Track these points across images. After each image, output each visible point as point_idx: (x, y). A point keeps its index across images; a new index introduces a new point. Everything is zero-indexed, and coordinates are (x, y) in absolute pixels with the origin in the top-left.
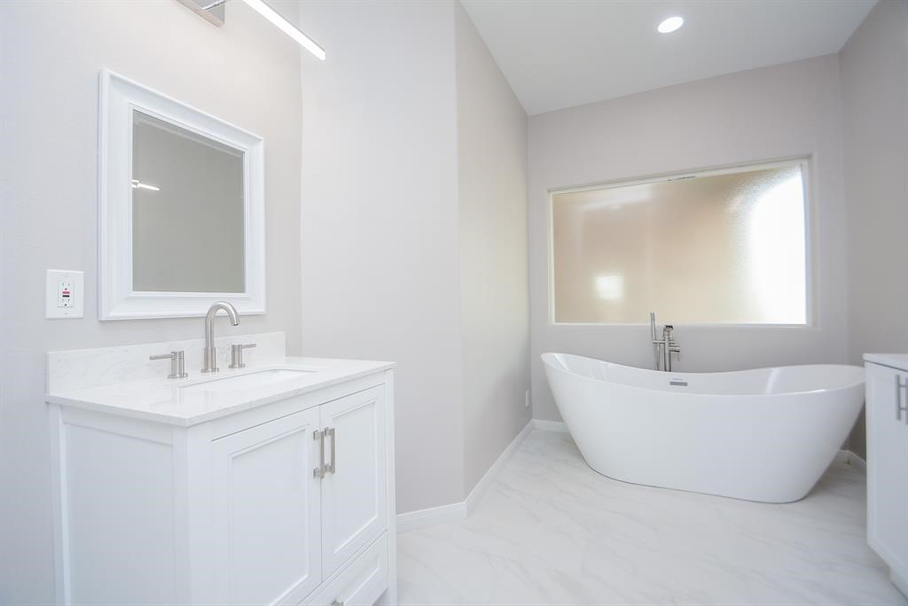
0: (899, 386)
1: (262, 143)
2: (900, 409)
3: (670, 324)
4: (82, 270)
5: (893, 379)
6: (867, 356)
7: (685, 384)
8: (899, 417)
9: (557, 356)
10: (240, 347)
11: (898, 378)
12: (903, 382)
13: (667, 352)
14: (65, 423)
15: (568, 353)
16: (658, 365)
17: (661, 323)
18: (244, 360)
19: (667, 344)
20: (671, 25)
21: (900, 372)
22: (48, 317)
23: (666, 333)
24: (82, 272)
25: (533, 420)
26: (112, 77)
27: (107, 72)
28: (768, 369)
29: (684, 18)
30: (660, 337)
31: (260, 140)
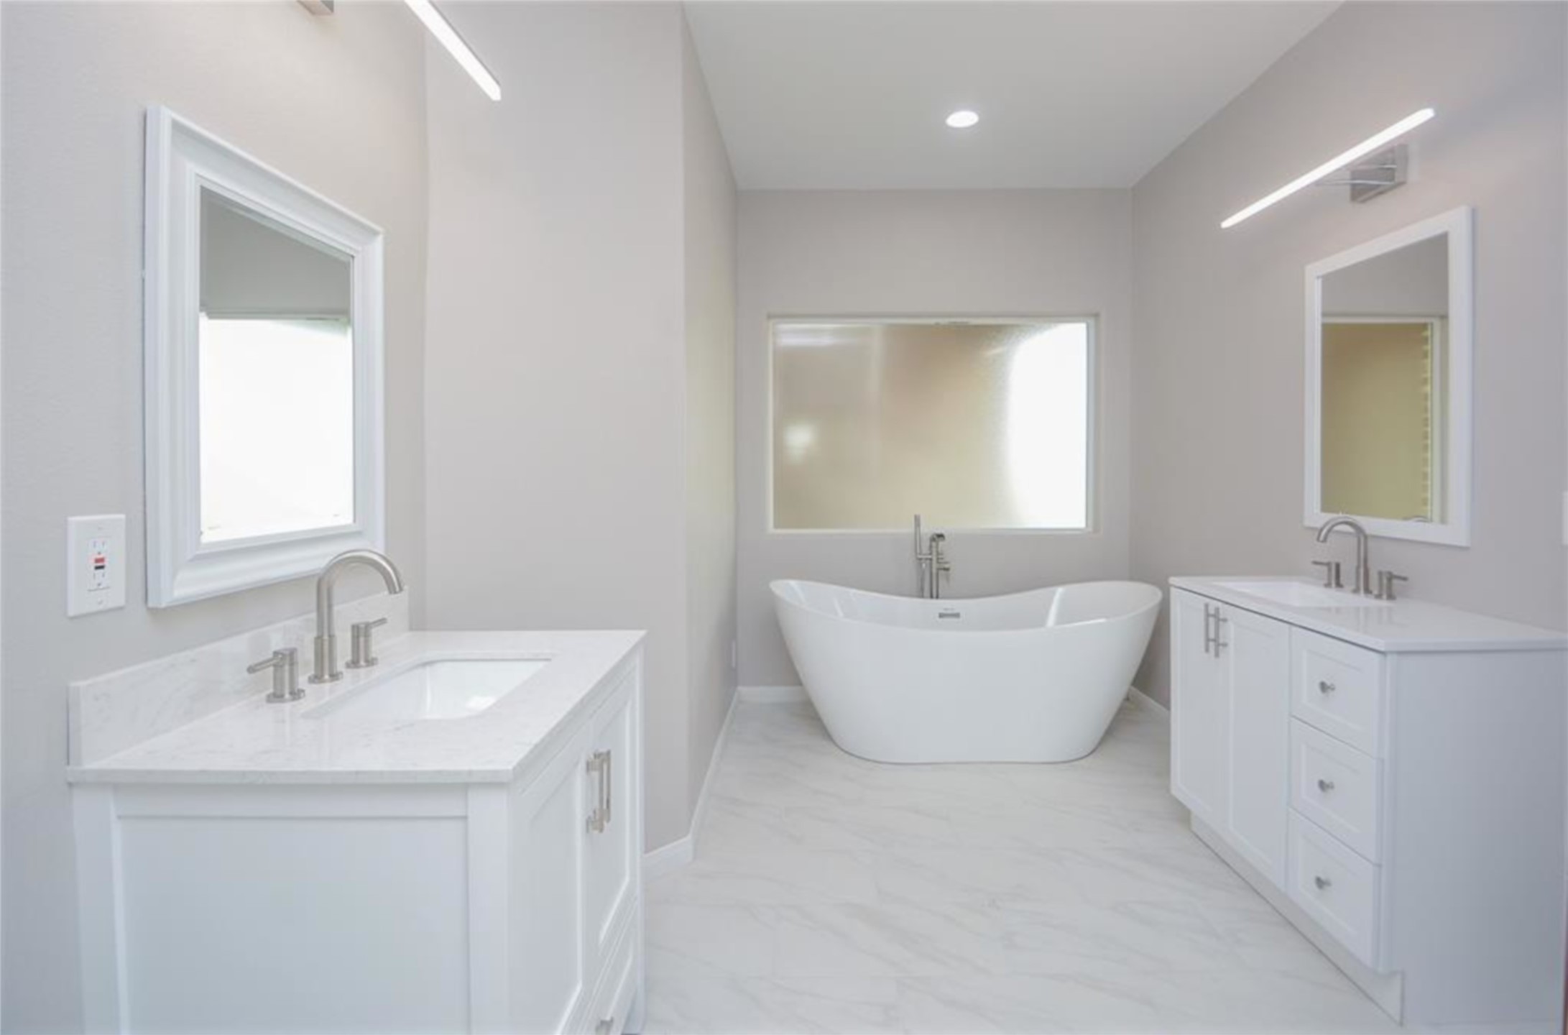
0: (1208, 615)
1: (380, 239)
2: (1208, 640)
3: (939, 532)
4: (119, 512)
5: (1203, 607)
6: (1173, 580)
7: (957, 615)
8: (1207, 650)
9: (793, 583)
10: (368, 626)
11: (1207, 606)
12: (1212, 611)
13: (934, 571)
14: (119, 817)
15: (809, 579)
16: (922, 589)
17: (928, 529)
18: (375, 649)
19: (934, 558)
20: (963, 119)
21: (1207, 600)
22: (71, 613)
23: (934, 544)
24: (122, 516)
25: (740, 688)
26: (176, 126)
27: (166, 116)
28: (1051, 589)
29: (979, 115)
30: (925, 549)
31: (375, 233)
